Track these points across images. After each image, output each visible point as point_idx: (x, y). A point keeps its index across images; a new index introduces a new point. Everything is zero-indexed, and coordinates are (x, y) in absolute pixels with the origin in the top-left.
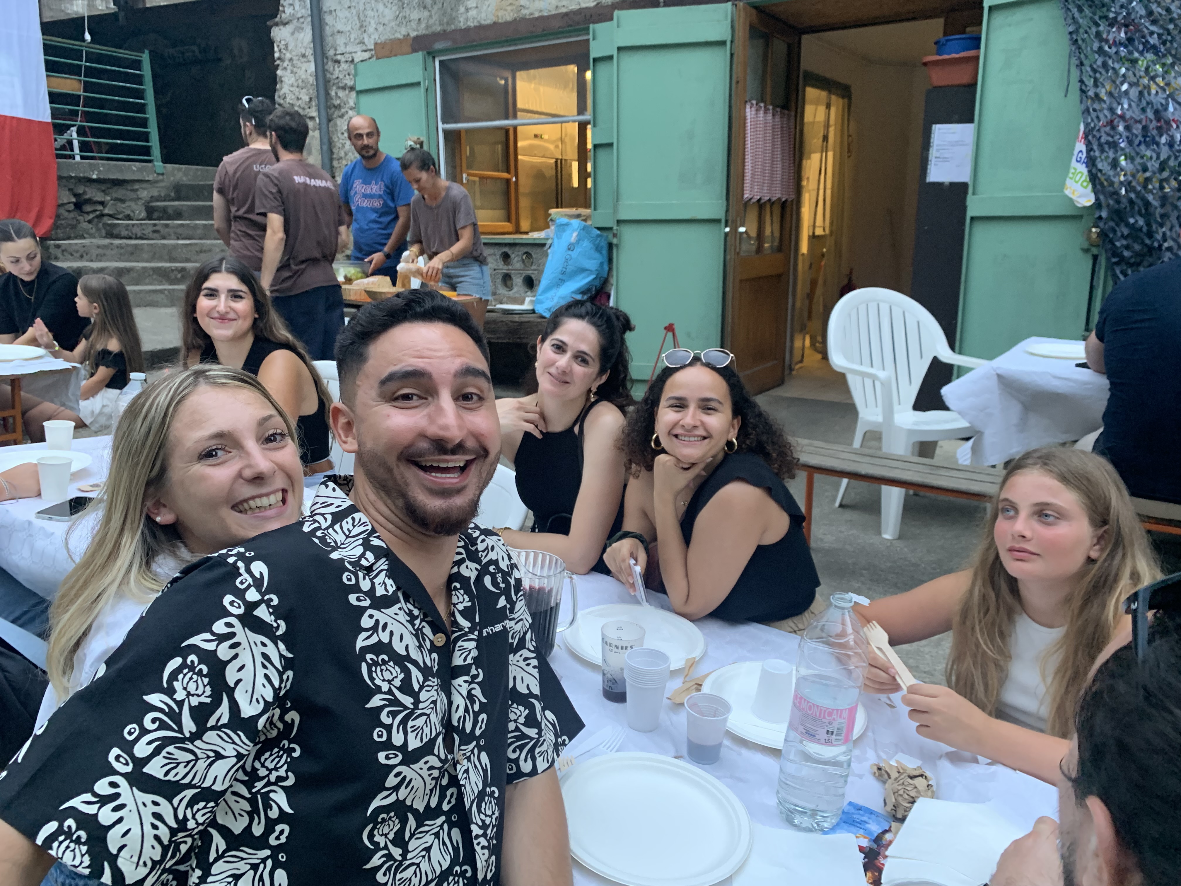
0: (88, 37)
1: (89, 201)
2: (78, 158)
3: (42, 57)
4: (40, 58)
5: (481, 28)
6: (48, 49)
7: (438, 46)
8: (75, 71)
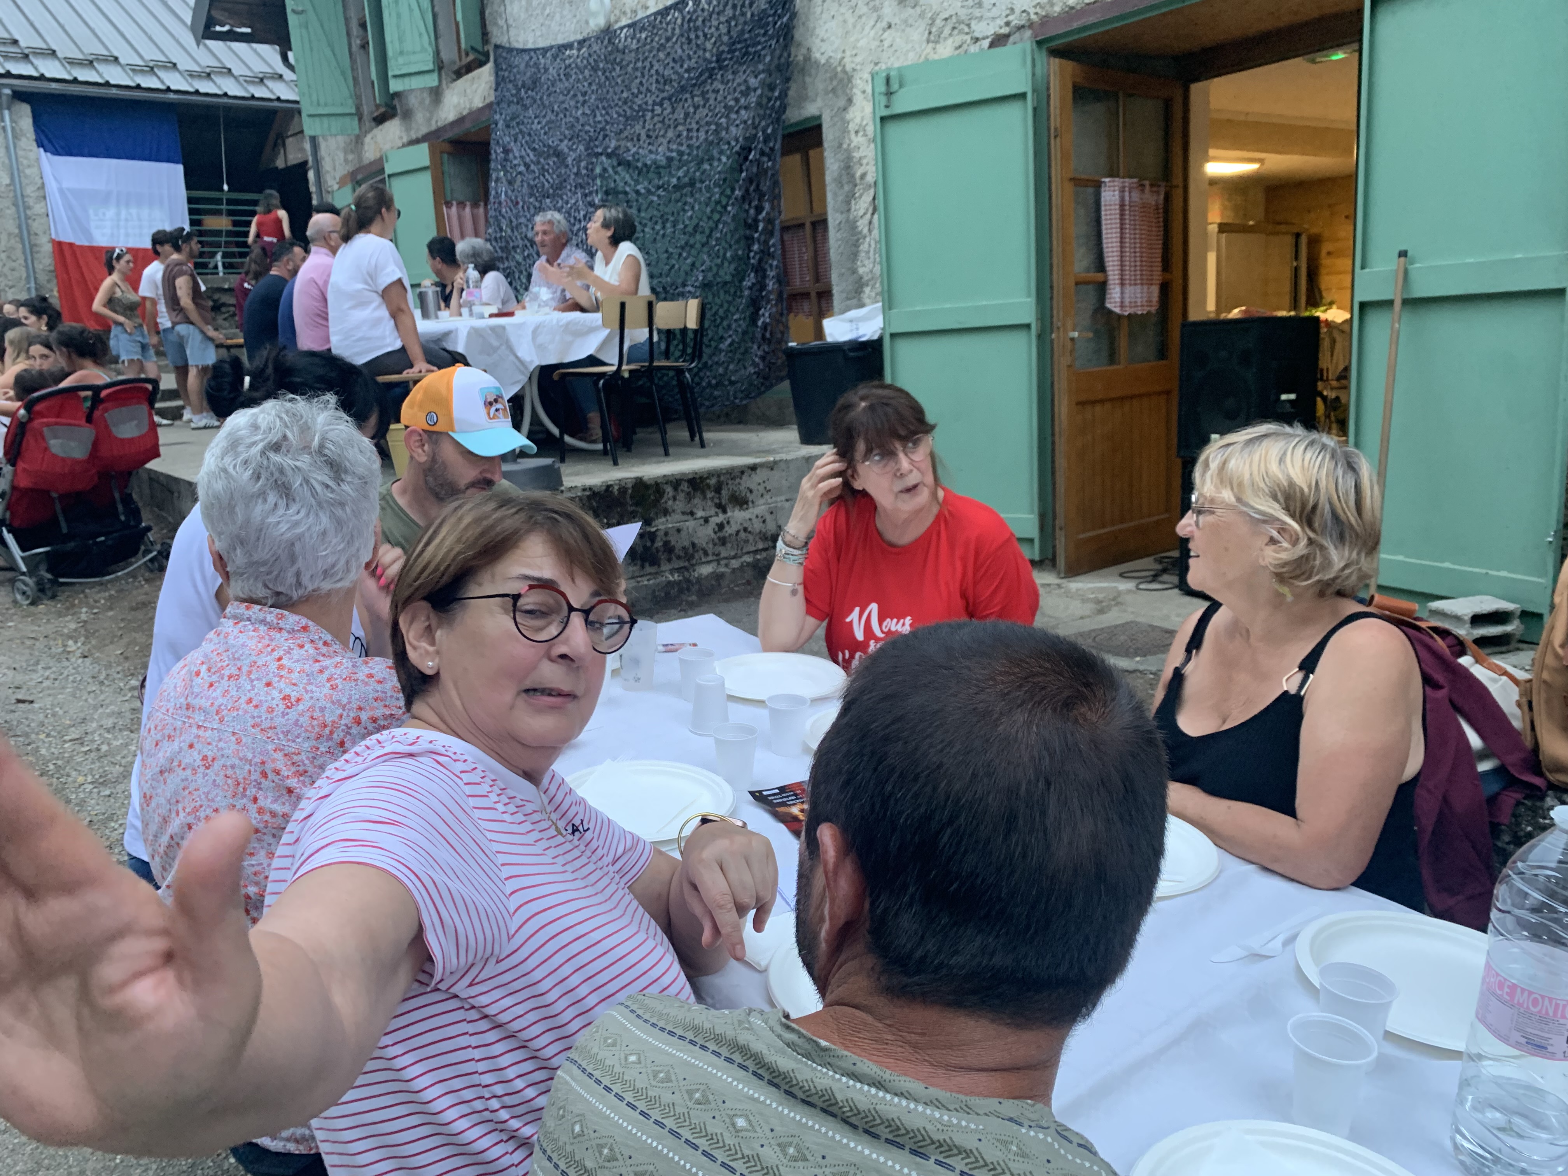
0: (226, 187)
1: (224, 305)
2: (221, 274)
3: (186, 207)
4: (184, 207)
5: (371, 163)
6: (190, 200)
7: (359, 177)
8: (218, 213)
